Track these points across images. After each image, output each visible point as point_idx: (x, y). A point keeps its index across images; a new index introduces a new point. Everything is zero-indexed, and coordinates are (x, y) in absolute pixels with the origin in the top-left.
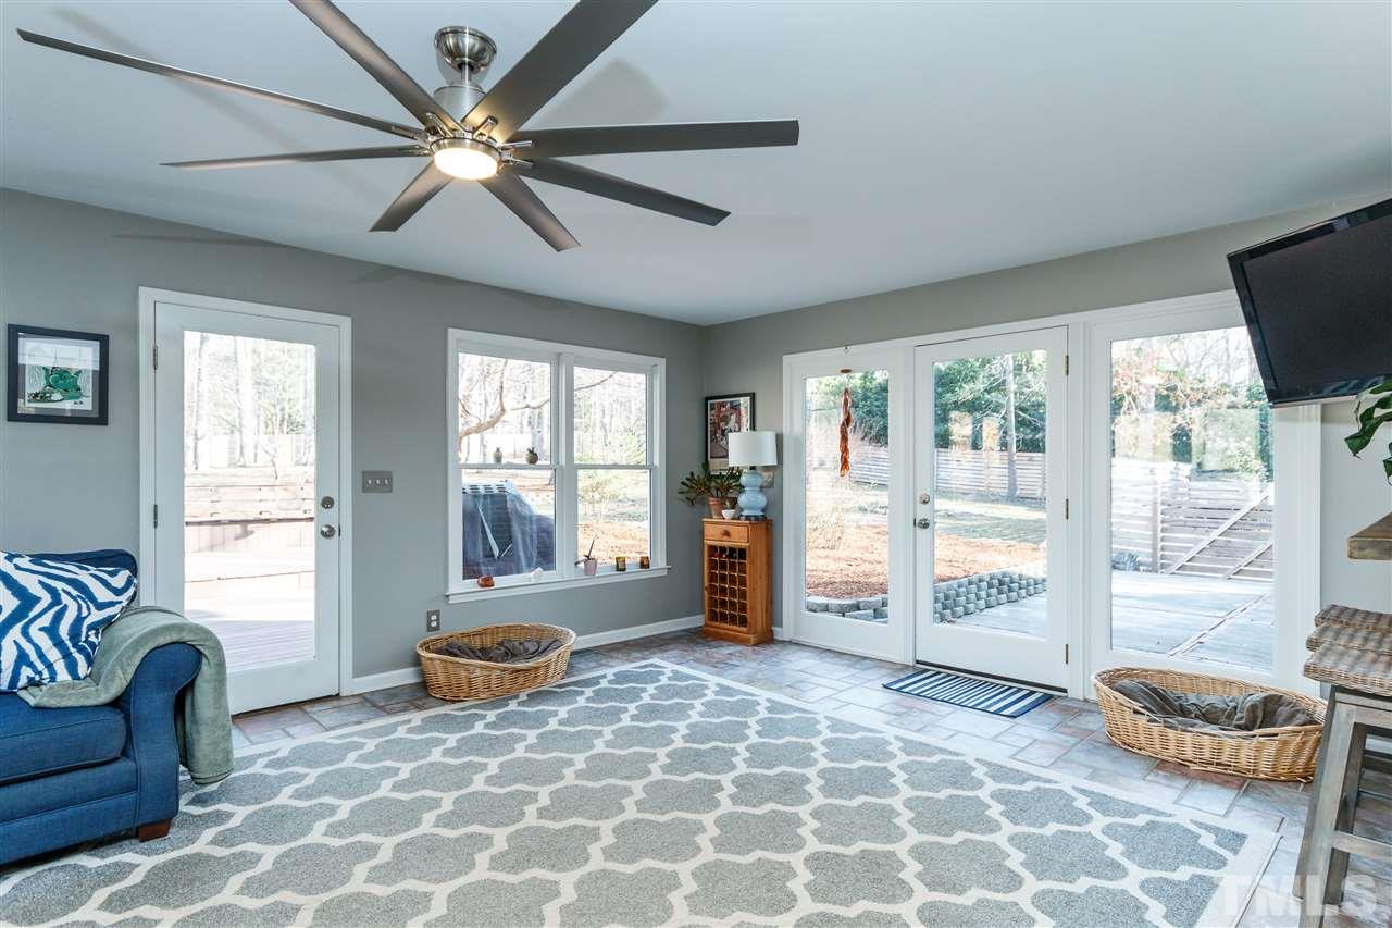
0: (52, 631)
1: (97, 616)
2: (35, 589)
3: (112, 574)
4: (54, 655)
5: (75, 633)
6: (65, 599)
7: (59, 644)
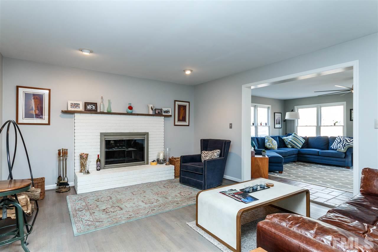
0: (342, 144)
1: (347, 144)
2: (342, 140)
3: (351, 139)
4: (342, 147)
5: (344, 145)
6: (344, 141)
7: (343, 146)
